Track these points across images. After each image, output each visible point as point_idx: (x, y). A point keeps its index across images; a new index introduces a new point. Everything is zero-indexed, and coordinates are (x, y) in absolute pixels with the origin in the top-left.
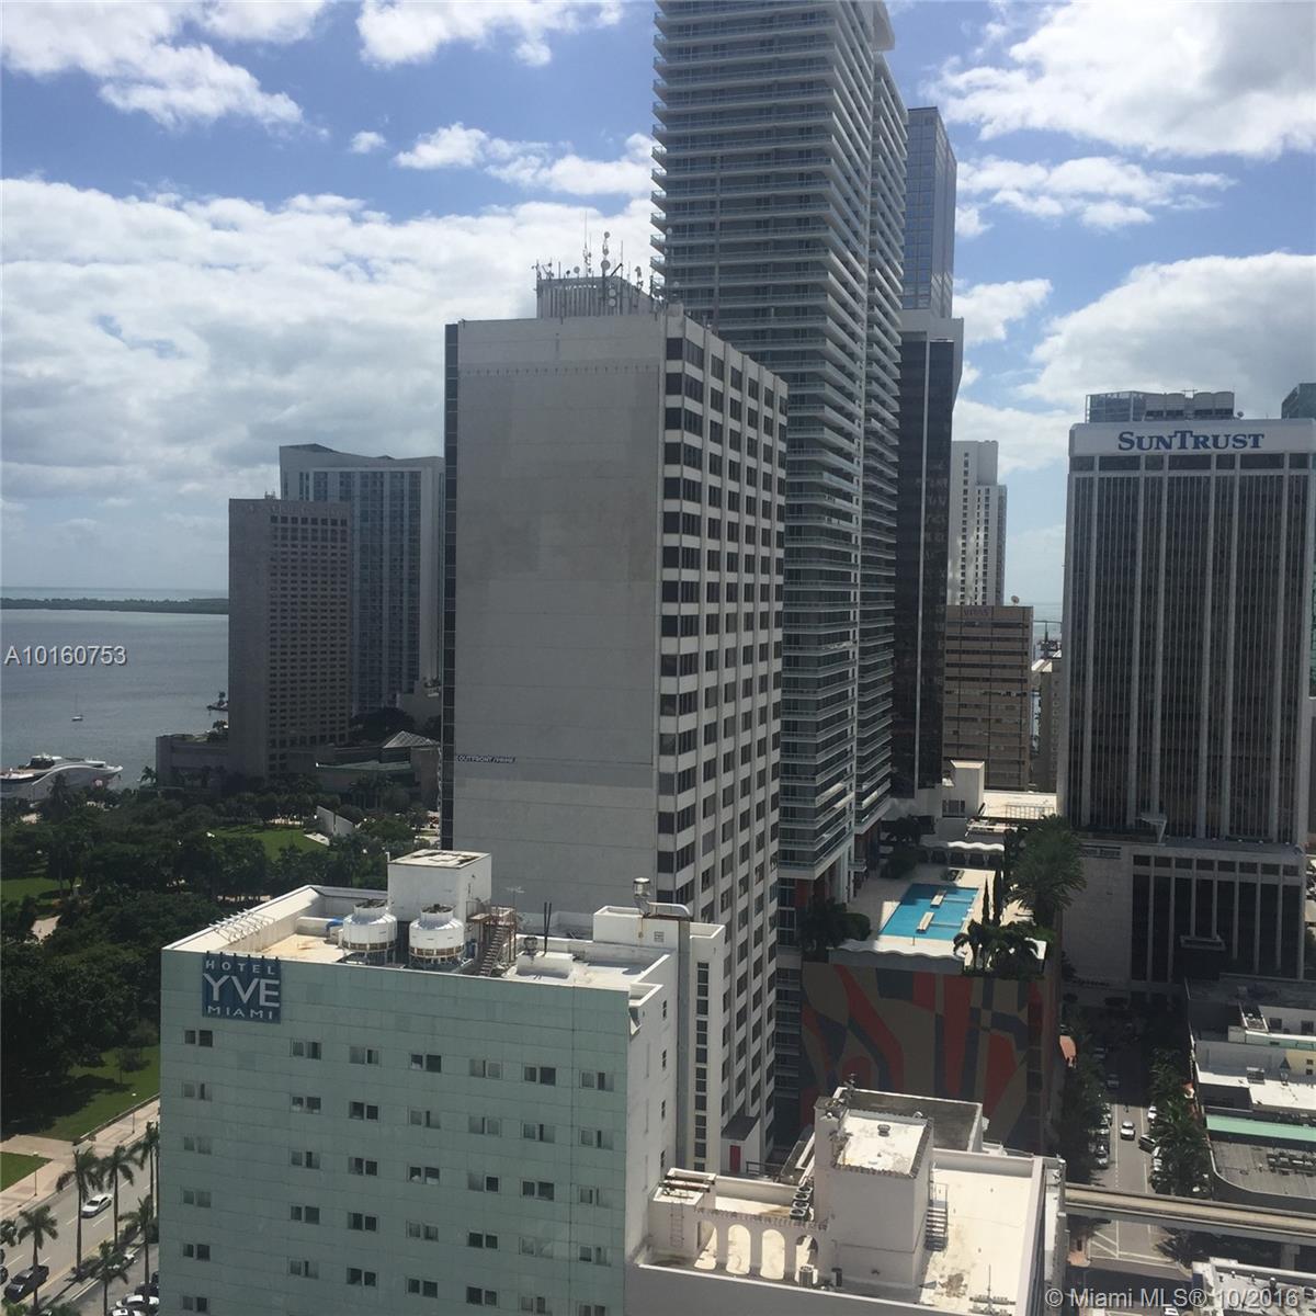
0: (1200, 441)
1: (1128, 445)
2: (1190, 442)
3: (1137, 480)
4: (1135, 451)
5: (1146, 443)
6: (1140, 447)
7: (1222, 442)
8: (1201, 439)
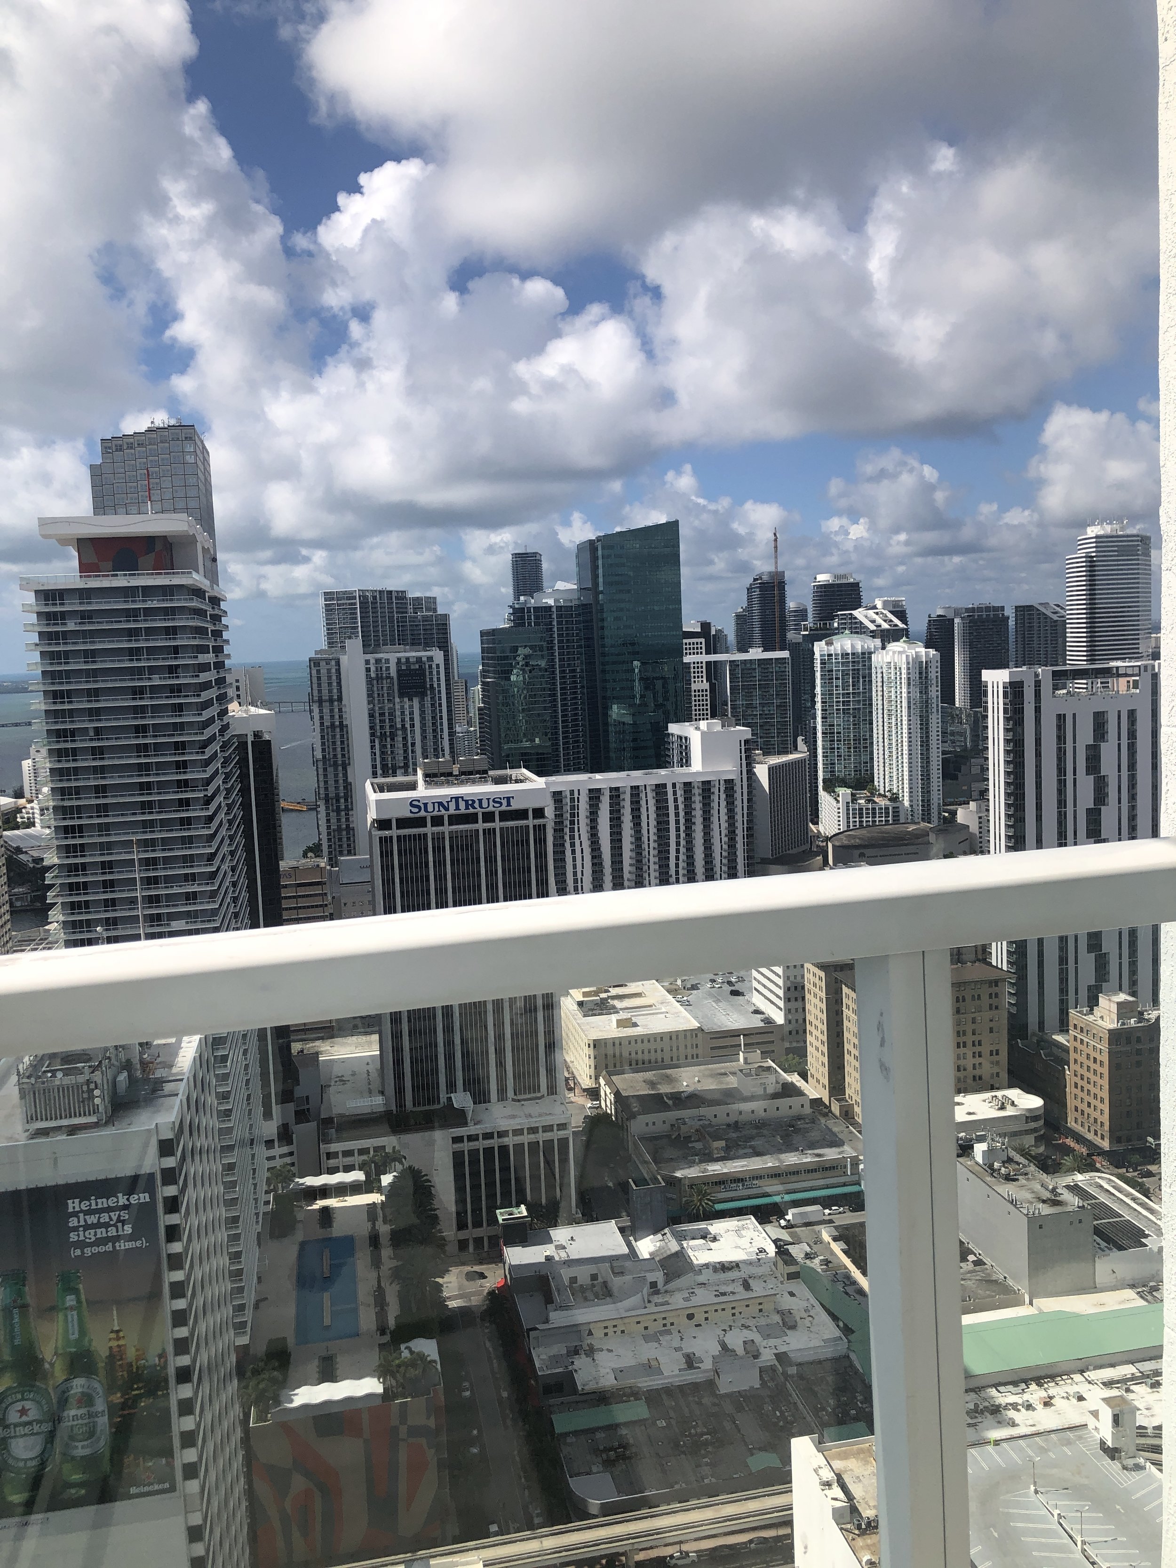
0: (469, 804)
1: (416, 810)
2: (462, 805)
3: (425, 835)
4: (423, 813)
5: (430, 808)
6: (426, 810)
7: (485, 805)
8: (470, 802)
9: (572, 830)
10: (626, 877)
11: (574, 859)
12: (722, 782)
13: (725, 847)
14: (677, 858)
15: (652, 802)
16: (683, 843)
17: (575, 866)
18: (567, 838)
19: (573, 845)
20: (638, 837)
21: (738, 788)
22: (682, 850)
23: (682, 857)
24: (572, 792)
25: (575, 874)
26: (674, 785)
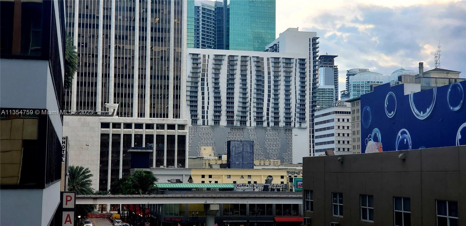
9: (203, 80)
10: (236, 113)
11: (203, 98)
12: (298, 61)
13: (298, 101)
14: (268, 105)
15: (254, 69)
16: (272, 96)
17: (203, 103)
18: (199, 84)
19: (203, 89)
20: (244, 88)
21: (307, 65)
22: (272, 101)
23: (271, 105)
24: (204, 56)
25: (203, 107)
26: (268, 59)
